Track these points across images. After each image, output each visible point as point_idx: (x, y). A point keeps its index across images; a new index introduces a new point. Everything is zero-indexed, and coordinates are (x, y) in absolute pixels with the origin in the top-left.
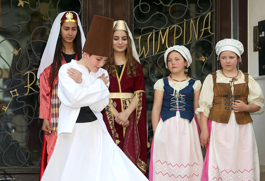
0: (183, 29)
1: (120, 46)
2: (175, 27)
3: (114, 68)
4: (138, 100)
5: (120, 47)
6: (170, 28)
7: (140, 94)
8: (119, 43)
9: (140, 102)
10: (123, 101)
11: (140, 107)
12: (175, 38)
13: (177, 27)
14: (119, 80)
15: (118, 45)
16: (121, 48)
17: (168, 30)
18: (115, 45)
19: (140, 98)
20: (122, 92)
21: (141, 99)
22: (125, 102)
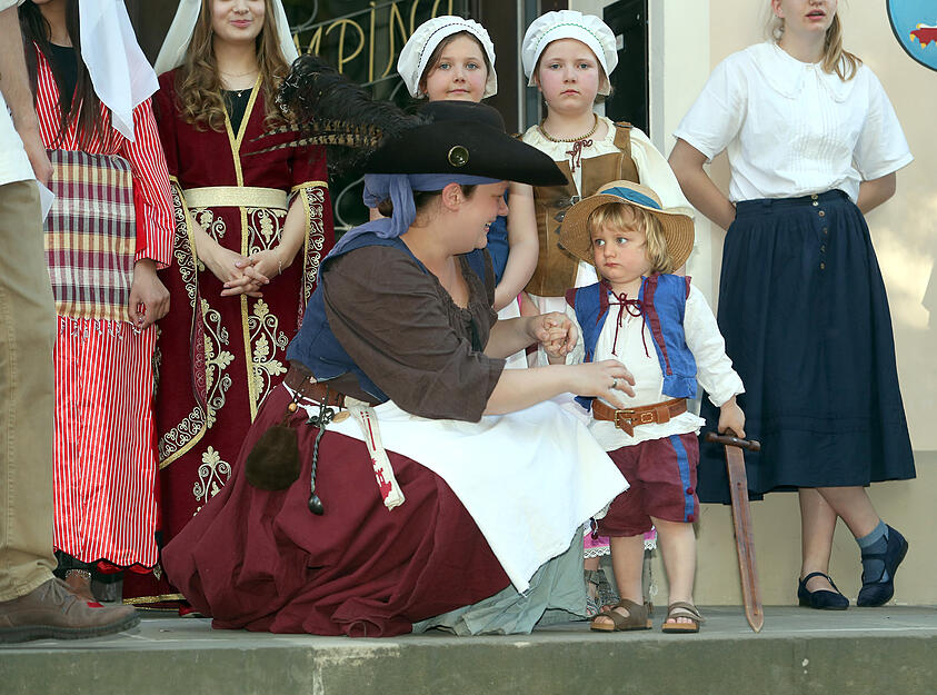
0: (367, 33)
1: (241, 18)
2: (341, 24)
3: (218, 100)
4: (309, 213)
5: (241, 24)
6: (325, 28)
7: (315, 192)
8: (235, 10)
9: (317, 221)
10: (249, 216)
11: (318, 238)
12: (341, 62)
13: (348, 24)
14: (236, 144)
15: (232, 16)
16: (242, 28)
17: (319, 32)
18: (223, 16)
19: (316, 207)
20: (246, 184)
21: (320, 210)
22: (257, 219)
